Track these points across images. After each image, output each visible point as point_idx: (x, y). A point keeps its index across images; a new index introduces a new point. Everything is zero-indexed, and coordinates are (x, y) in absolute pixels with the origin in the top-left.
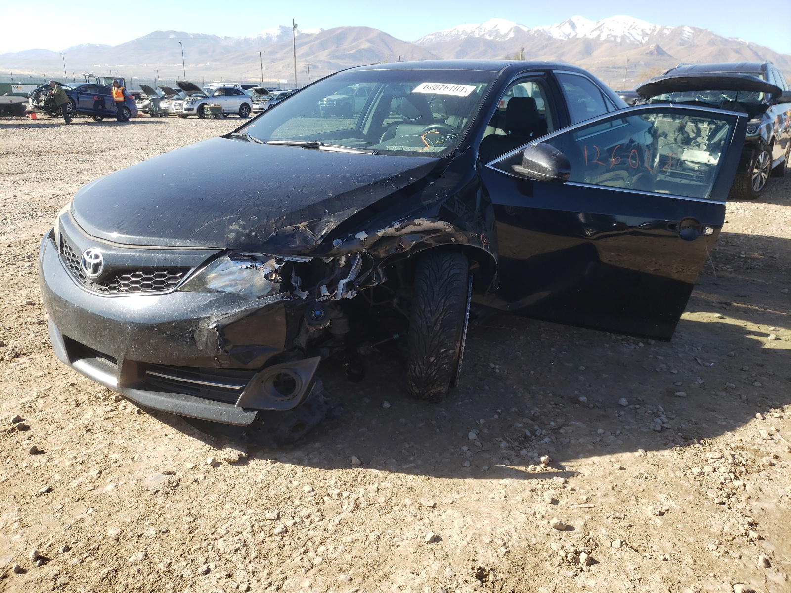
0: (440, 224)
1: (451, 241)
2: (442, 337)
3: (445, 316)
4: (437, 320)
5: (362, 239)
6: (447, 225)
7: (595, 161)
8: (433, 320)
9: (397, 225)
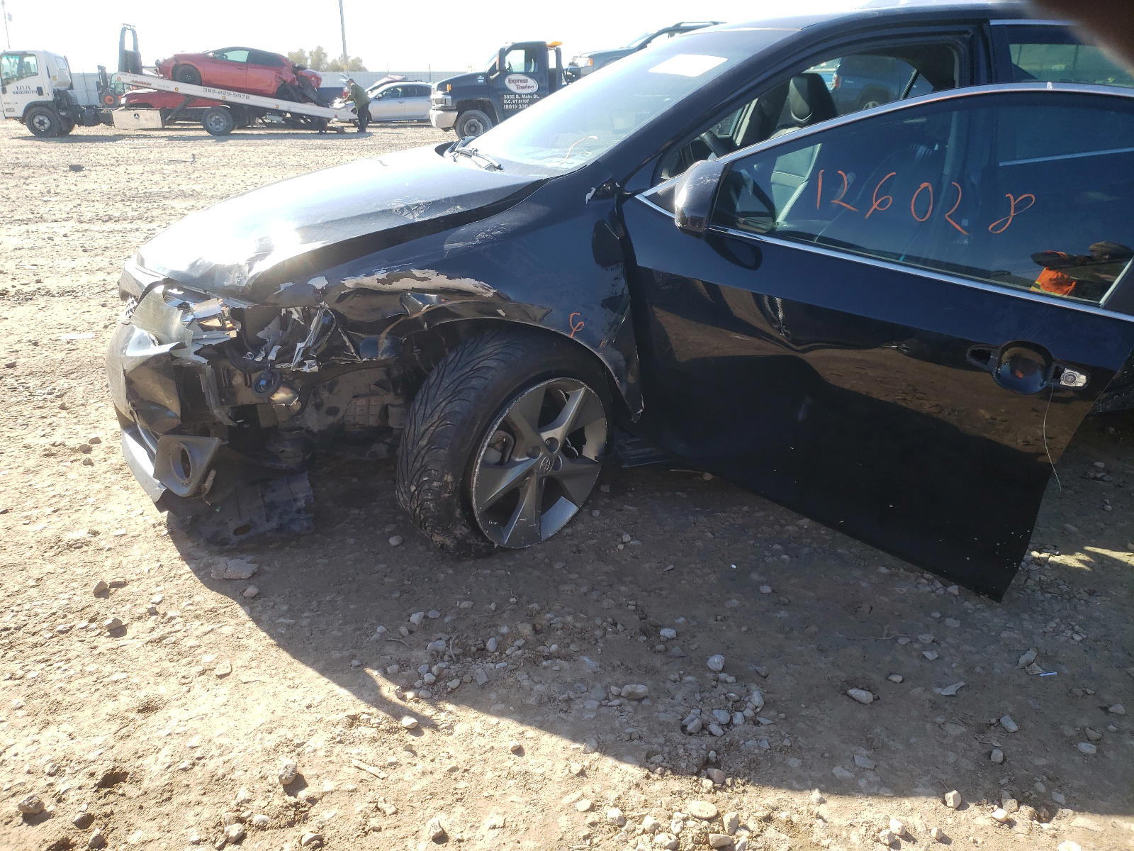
0: (468, 284)
1: (499, 315)
2: (426, 459)
3: (437, 427)
4: (426, 430)
5: (319, 287)
6: (483, 286)
7: (836, 202)
8: (423, 429)
9: (381, 275)
